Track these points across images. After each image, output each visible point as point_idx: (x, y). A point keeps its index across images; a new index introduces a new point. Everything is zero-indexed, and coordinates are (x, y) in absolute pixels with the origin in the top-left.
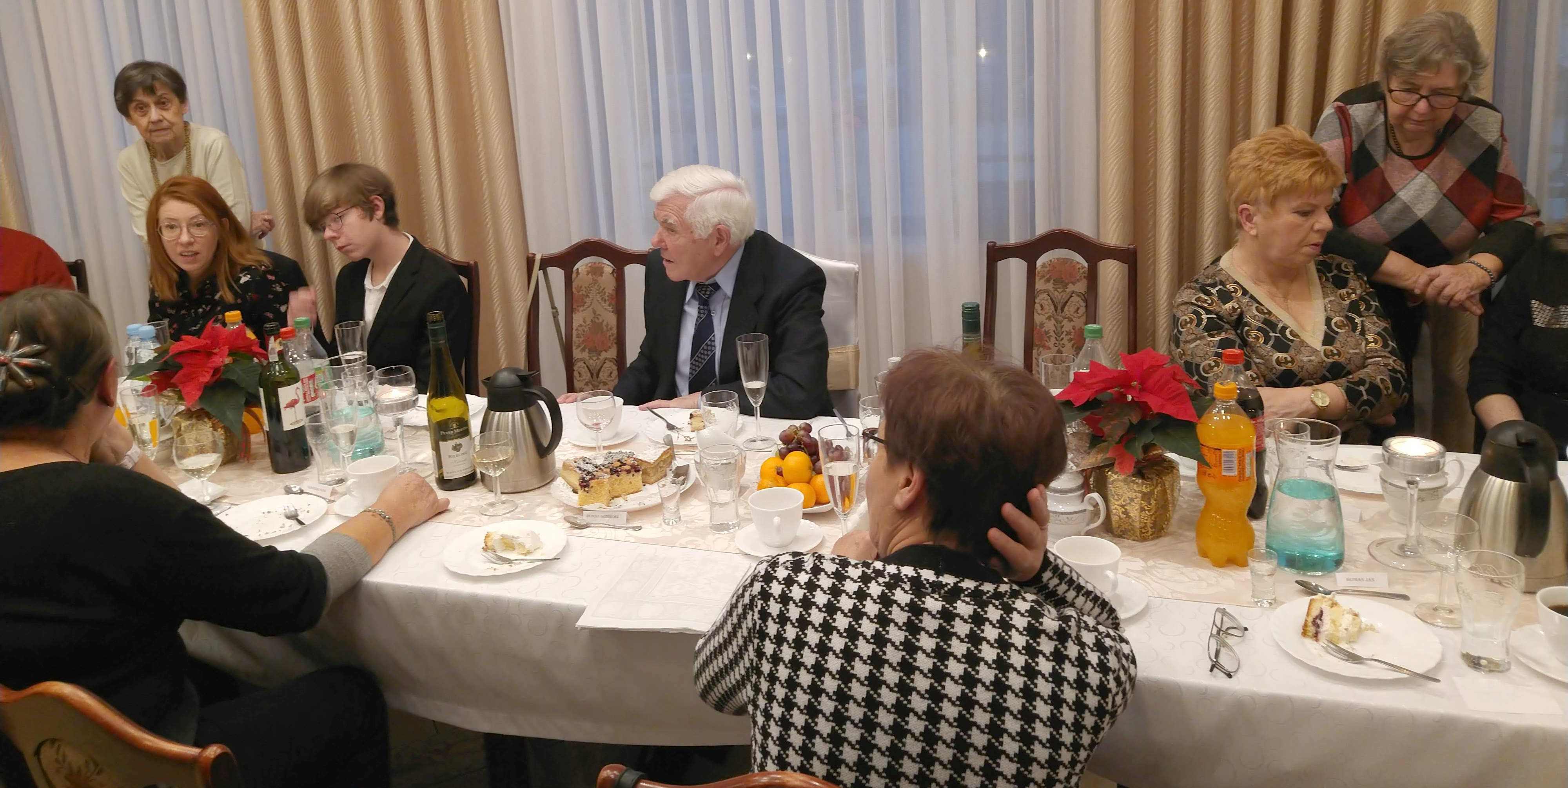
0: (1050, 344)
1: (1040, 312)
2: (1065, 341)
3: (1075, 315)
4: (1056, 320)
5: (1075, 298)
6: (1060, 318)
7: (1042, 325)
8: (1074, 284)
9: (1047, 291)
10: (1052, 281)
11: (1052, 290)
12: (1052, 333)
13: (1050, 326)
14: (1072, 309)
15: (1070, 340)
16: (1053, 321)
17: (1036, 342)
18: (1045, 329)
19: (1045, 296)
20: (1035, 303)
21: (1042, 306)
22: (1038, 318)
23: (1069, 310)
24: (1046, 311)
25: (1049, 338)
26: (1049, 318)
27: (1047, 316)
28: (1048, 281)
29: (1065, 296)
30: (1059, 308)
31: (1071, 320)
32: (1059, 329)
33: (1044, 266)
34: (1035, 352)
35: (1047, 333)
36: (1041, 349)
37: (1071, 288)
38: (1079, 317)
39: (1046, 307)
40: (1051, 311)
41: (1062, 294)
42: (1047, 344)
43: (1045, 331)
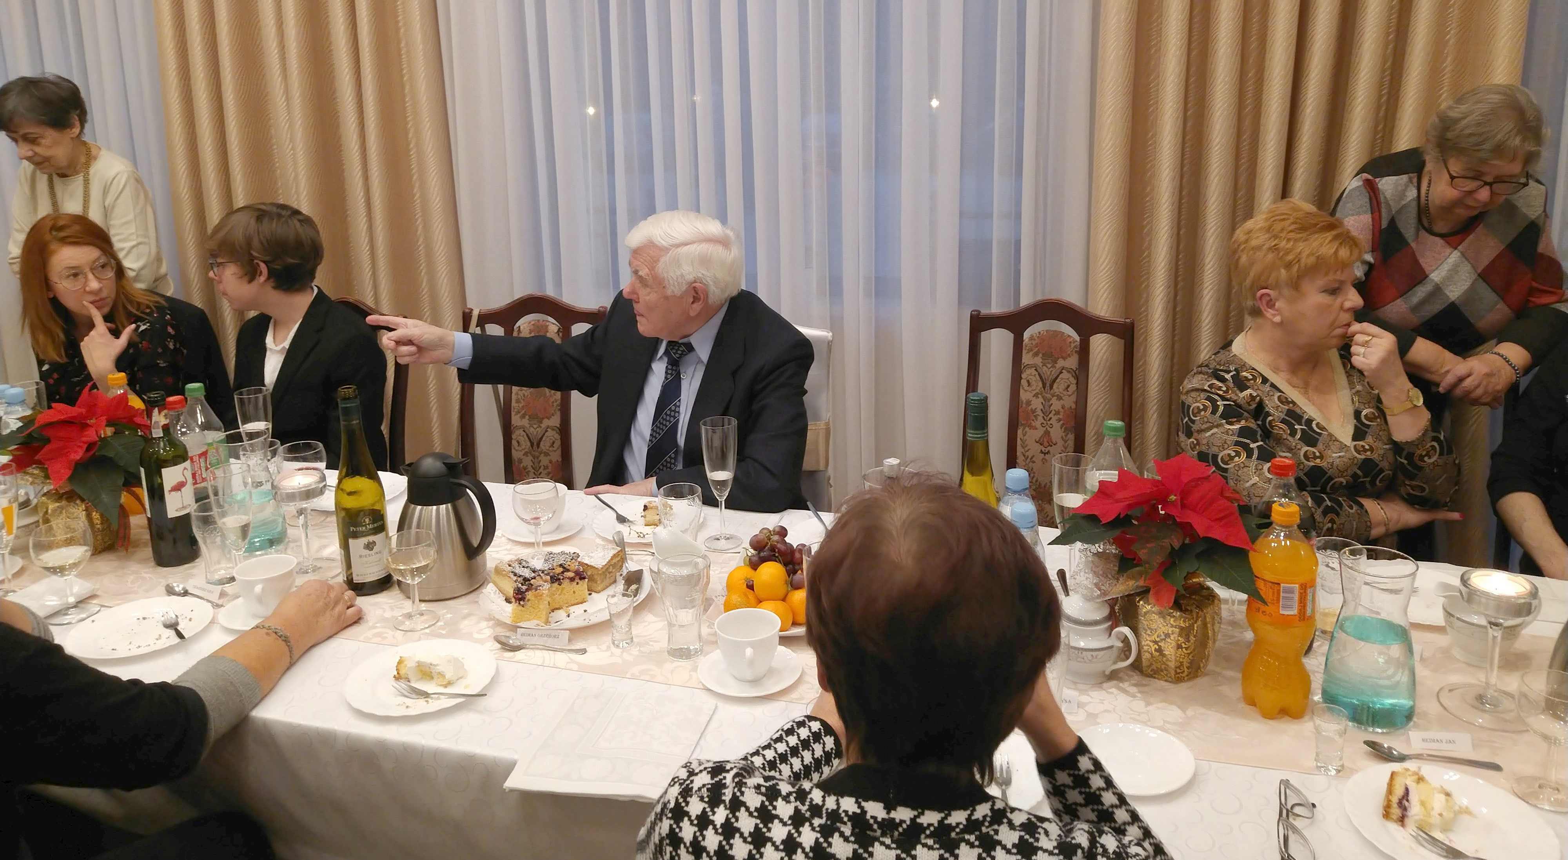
0: (1037, 424)
1: (1026, 388)
2: (1053, 421)
3: (1065, 393)
4: (1044, 398)
5: (1065, 375)
6: (1049, 396)
7: (1029, 403)
8: (1064, 359)
9: (1034, 366)
10: (1041, 355)
11: (1040, 364)
12: (1039, 412)
13: (1037, 404)
14: (1063, 386)
15: (1059, 420)
16: (1041, 400)
17: (1022, 420)
18: (1032, 407)
19: (1033, 371)
20: (1021, 378)
21: (1028, 381)
22: (1024, 396)
23: (1058, 388)
24: (1034, 388)
25: (1035, 416)
26: (1036, 395)
27: (1034, 393)
28: (1036, 355)
29: (1055, 372)
30: (1048, 385)
31: (1060, 398)
32: (1047, 407)
33: (1031, 338)
34: (1020, 432)
35: (1034, 411)
36: (1027, 429)
37: (1061, 363)
38: (1069, 396)
39: (1033, 383)
40: (1039, 388)
41: (1051, 369)
42: (1034, 424)
43: (1032, 409)
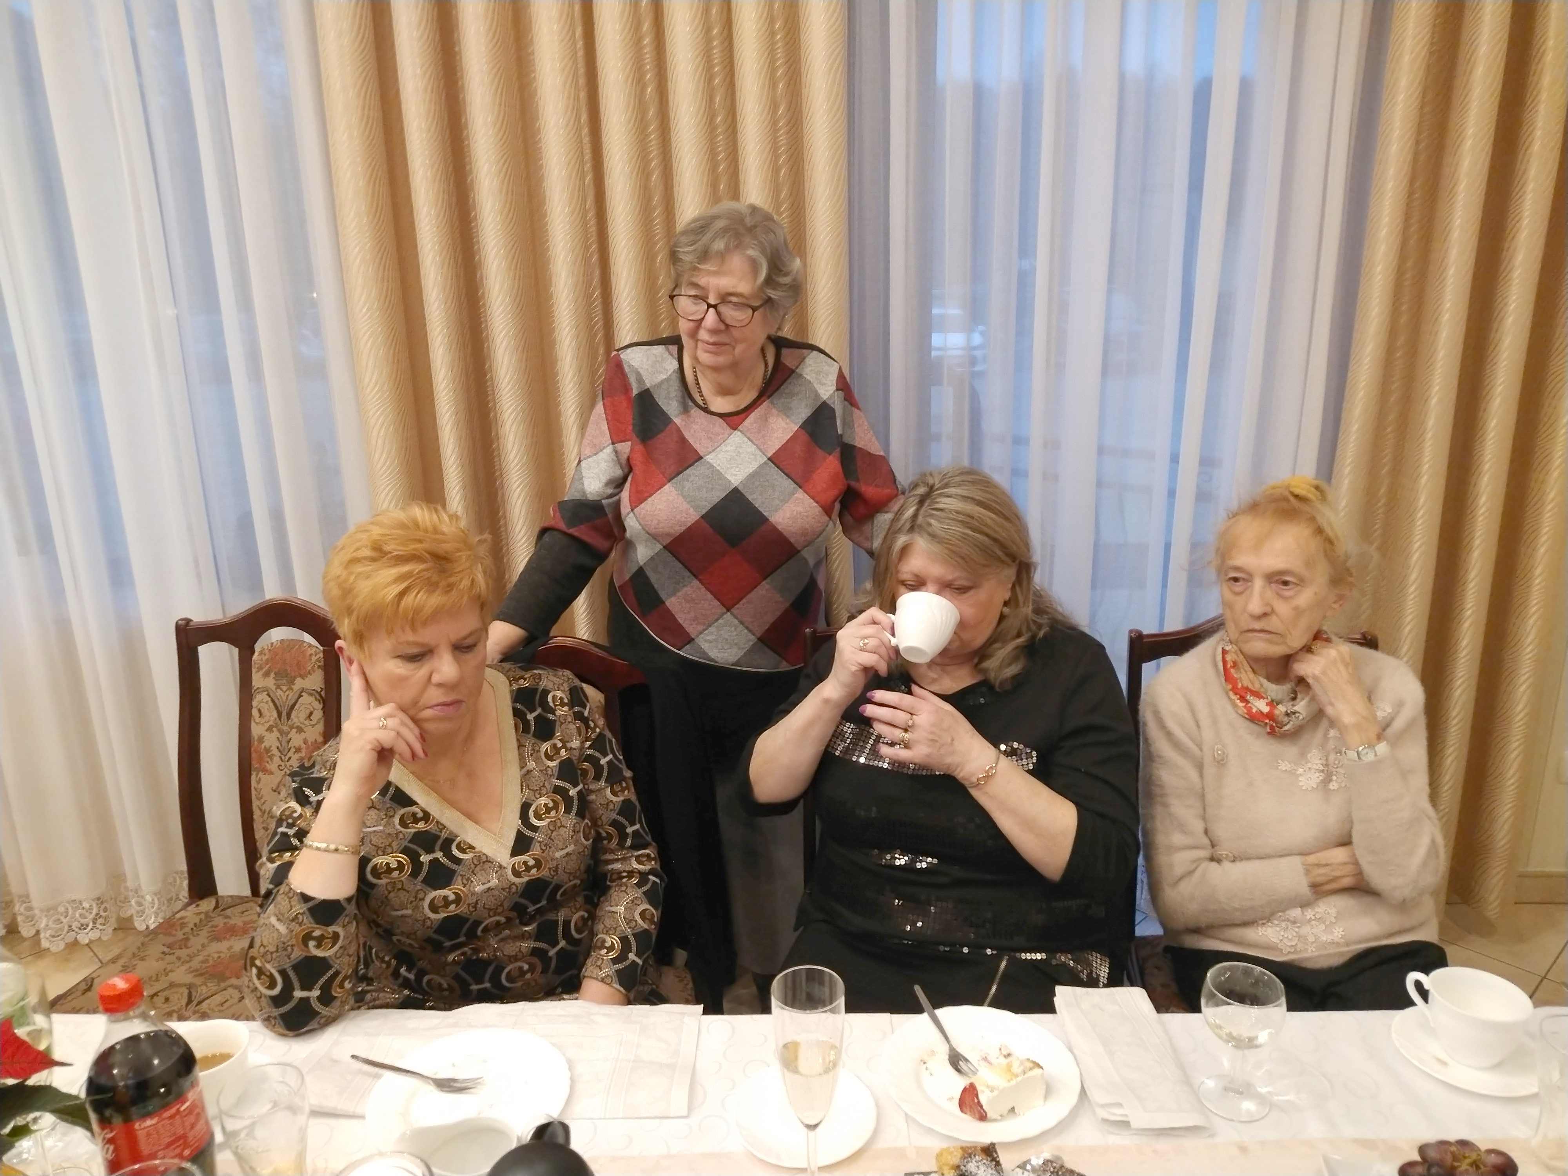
1: (258, 719)
3: (307, 722)
4: (281, 732)
5: (306, 699)
6: (285, 728)
7: (261, 739)
8: (303, 677)
9: (267, 690)
10: (272, 675)
11: (274, 688)
12: (275, 751)
13: (271, 740)
14: (303, 715)
16: (276, 734)
17: (255, 764)
18: (266, 744)
19: (264, 696)
20: (251, 707)
21: (259, 711)
22: (256, 730)
23: (298, 717)
24: (267, 719)
25: (271, 757)
26: (270, 729)
27: (267, 725)
28: (267, 674)
29: (292, 696)
30: (284, 714)
31: (300, 730)
32: (284, 743)
33: (261, 653)
34: (253, 778)
35: (267, 750)
36: (261, 774)
37: (299, 683)
38: (313, 726)
39: (265, 712)
40: (272, 719)
41: (286, 694)
42: (268, 767)
43: (265, 747)
